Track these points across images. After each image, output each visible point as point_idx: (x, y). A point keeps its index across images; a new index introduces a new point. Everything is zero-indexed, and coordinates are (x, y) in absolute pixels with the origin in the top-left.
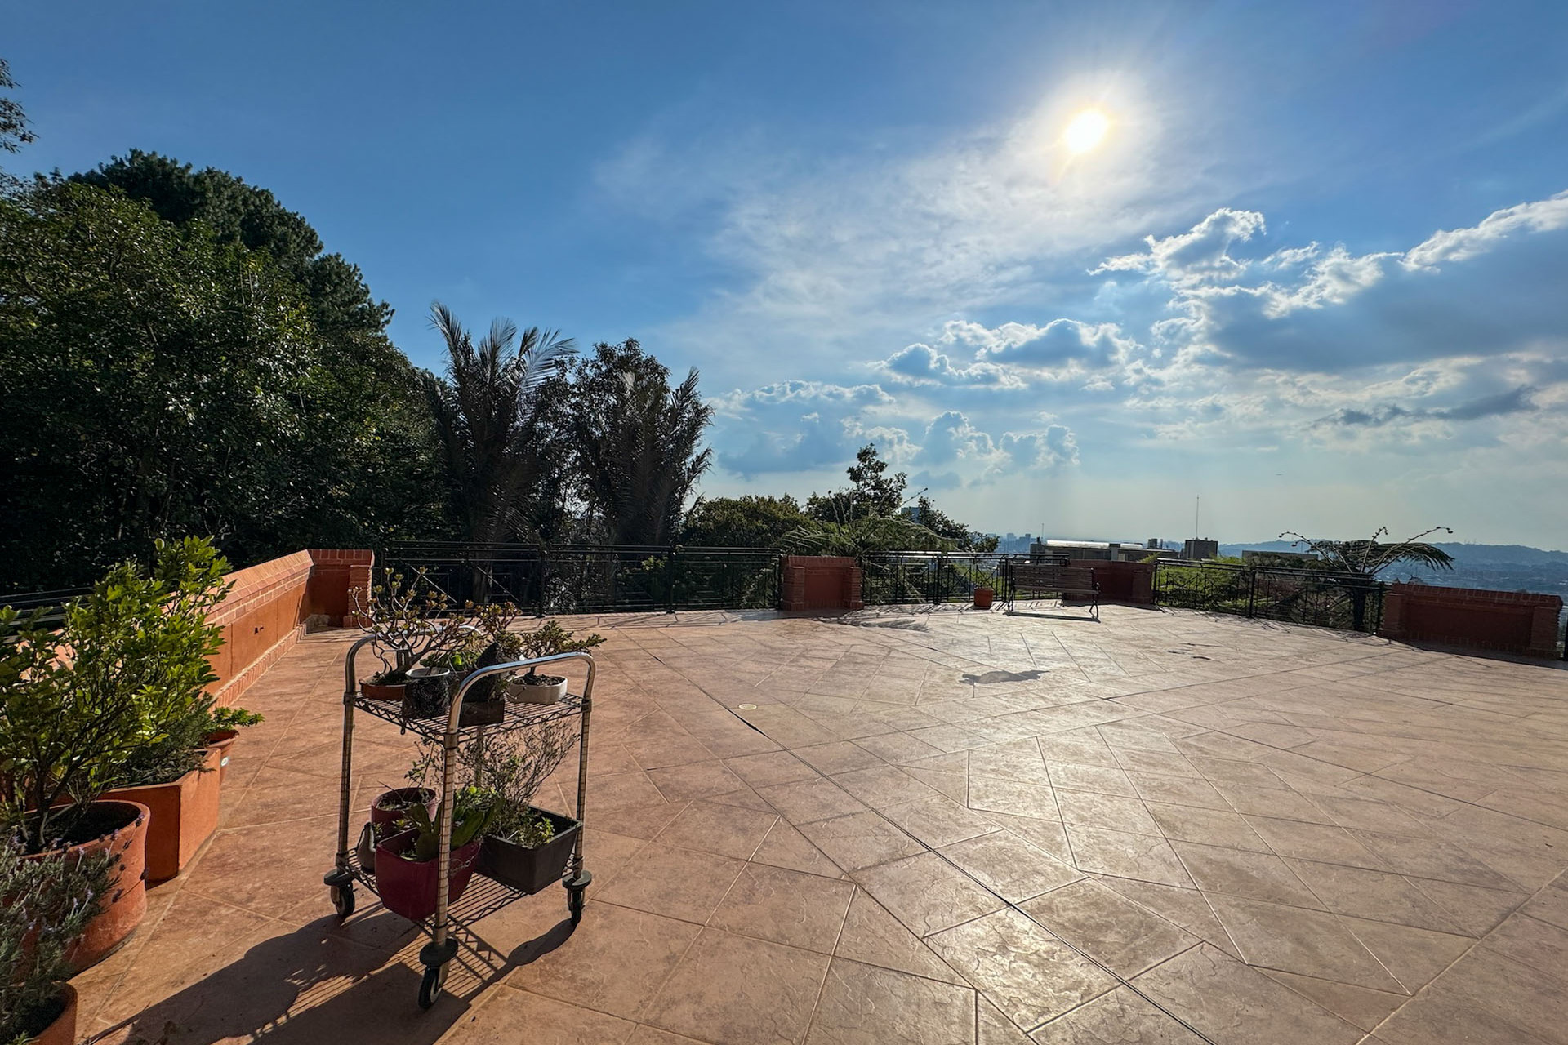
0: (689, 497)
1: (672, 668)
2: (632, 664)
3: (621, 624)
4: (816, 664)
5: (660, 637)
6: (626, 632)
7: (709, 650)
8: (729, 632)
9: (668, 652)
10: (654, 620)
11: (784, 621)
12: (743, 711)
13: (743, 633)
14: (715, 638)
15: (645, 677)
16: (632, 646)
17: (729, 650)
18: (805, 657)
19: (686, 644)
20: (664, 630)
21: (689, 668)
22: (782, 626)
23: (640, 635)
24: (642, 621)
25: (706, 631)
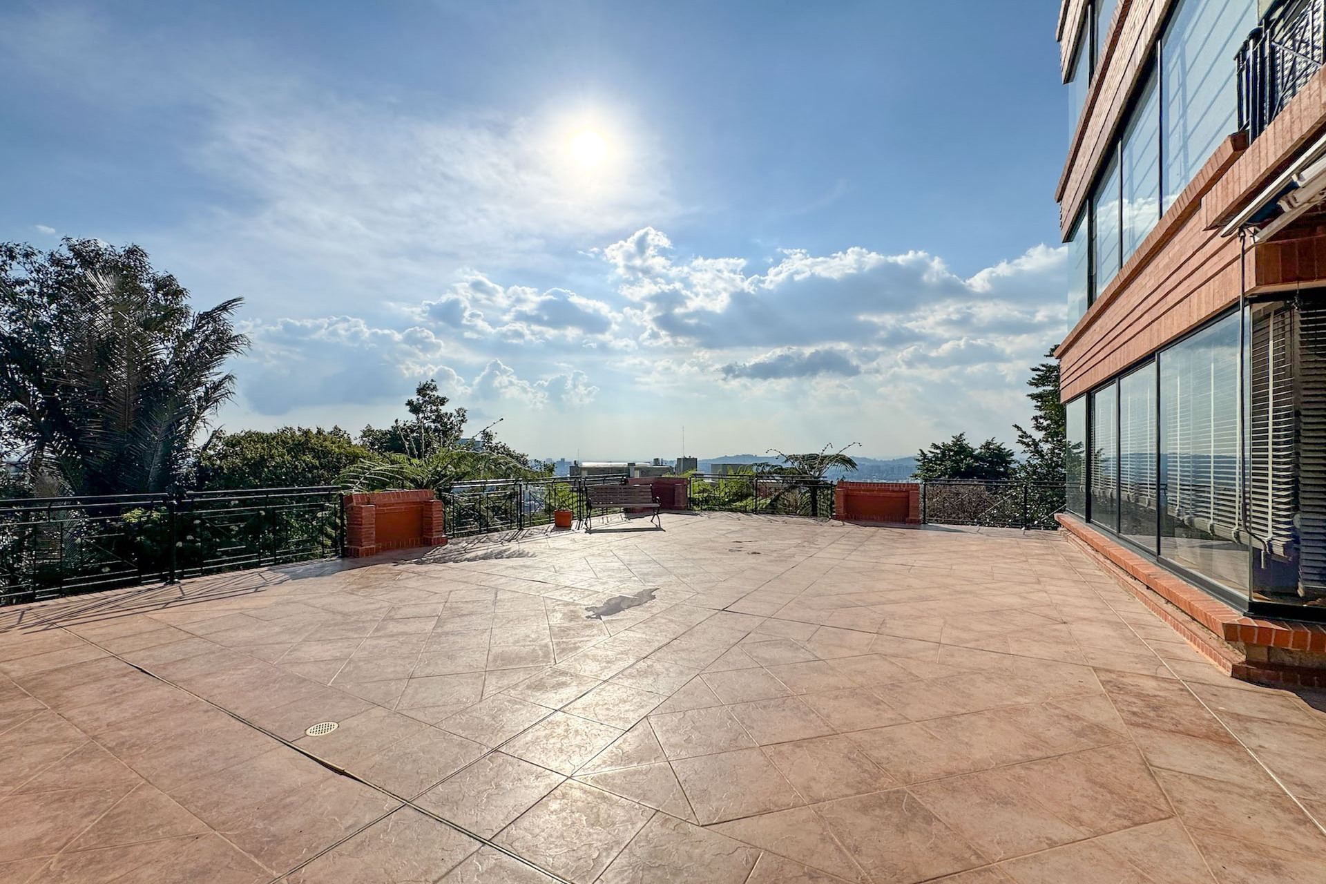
0: (203, 430)
1: (172, 683)
2: (86, 694)
3: (71, 615)
4: (412, 627)
5: (151, 627)
6: (82, 630)
7: (243, 635)
8: (275, 599)
9: (165, 654)
10: (141, 599)
11: (353, 572)
12: (315, 740)
13: (298, 598)
14: (253, 613)
15: (113, 715)
16: (90, 655)
17: (277, 629)
18: (392, 619)
19: (199, 633)
20: (157, 615)
21: (208, 675)
22: (352, 579)
23: (112, 630)
24: (115, 605)
25: (236, 604)
